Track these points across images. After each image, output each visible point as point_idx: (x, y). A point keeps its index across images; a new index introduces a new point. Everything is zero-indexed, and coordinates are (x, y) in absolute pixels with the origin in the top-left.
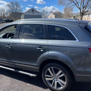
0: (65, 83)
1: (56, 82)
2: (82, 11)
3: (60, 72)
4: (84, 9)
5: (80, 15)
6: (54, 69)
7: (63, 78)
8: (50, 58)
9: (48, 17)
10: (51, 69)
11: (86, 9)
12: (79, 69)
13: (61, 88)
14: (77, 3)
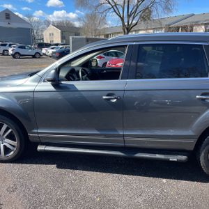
2: (126, 23)
4: (131, 18)
5: (122, 31)
9: (44, 33)
11: (134, 18)
14: (116, 5)
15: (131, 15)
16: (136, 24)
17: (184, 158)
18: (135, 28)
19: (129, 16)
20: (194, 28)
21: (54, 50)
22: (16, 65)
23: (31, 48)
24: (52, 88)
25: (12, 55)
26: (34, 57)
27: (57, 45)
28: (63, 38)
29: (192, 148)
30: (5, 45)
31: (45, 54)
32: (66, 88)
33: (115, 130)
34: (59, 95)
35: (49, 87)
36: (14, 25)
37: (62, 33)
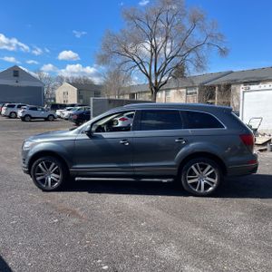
0: (215, 181)
1: (203, 183)
2: (153, 81)
3: (209, 167)
5: (150, 90)
6: (201, 166)
7: (212, 176)
8: (196, 150)
10: (196, 167)
11: (162, 76)
12: (231, 159)
13: (211, 189)
14: (141, 63)
15: (159, 73)
16: (166, 83)
17: (171, 180)
18: (164, 87)
19: (157, 74)
20: (233, 87)
21: (71, 112)
22: (28, 129)
23: (43, 110)
24: (87, 137)
25: (21, 117)
26: (47, 119)
27: (73, 105)
28: (80, 97)
29: (175, 173)
30: (13, 106)
31: (59, 117)
32: (95, 137)
33: (128, 163)
34: (92, 142)
35: (85, 137)
36: (24, 83)
37: (79, 92)
